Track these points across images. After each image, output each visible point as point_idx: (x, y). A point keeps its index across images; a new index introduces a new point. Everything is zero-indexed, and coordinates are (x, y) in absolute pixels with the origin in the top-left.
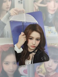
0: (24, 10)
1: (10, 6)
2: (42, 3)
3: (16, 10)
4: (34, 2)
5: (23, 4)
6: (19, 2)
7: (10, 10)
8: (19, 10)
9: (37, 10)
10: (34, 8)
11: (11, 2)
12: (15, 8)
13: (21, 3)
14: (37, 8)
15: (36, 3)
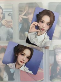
0: (12, 21)
1: (2, 18)
2: (25, 15)
3: (6, 21)
4: (19, 14)
5: (11, 16)
6: (8, 14)
7: (2, 20)
8: (8, 20)
9: (21, 20)
10: (19, 19)
11: (2, 14)
12: (6, 19)
13: (10, 15)
14: (21, 19)
15: (20, 15)
